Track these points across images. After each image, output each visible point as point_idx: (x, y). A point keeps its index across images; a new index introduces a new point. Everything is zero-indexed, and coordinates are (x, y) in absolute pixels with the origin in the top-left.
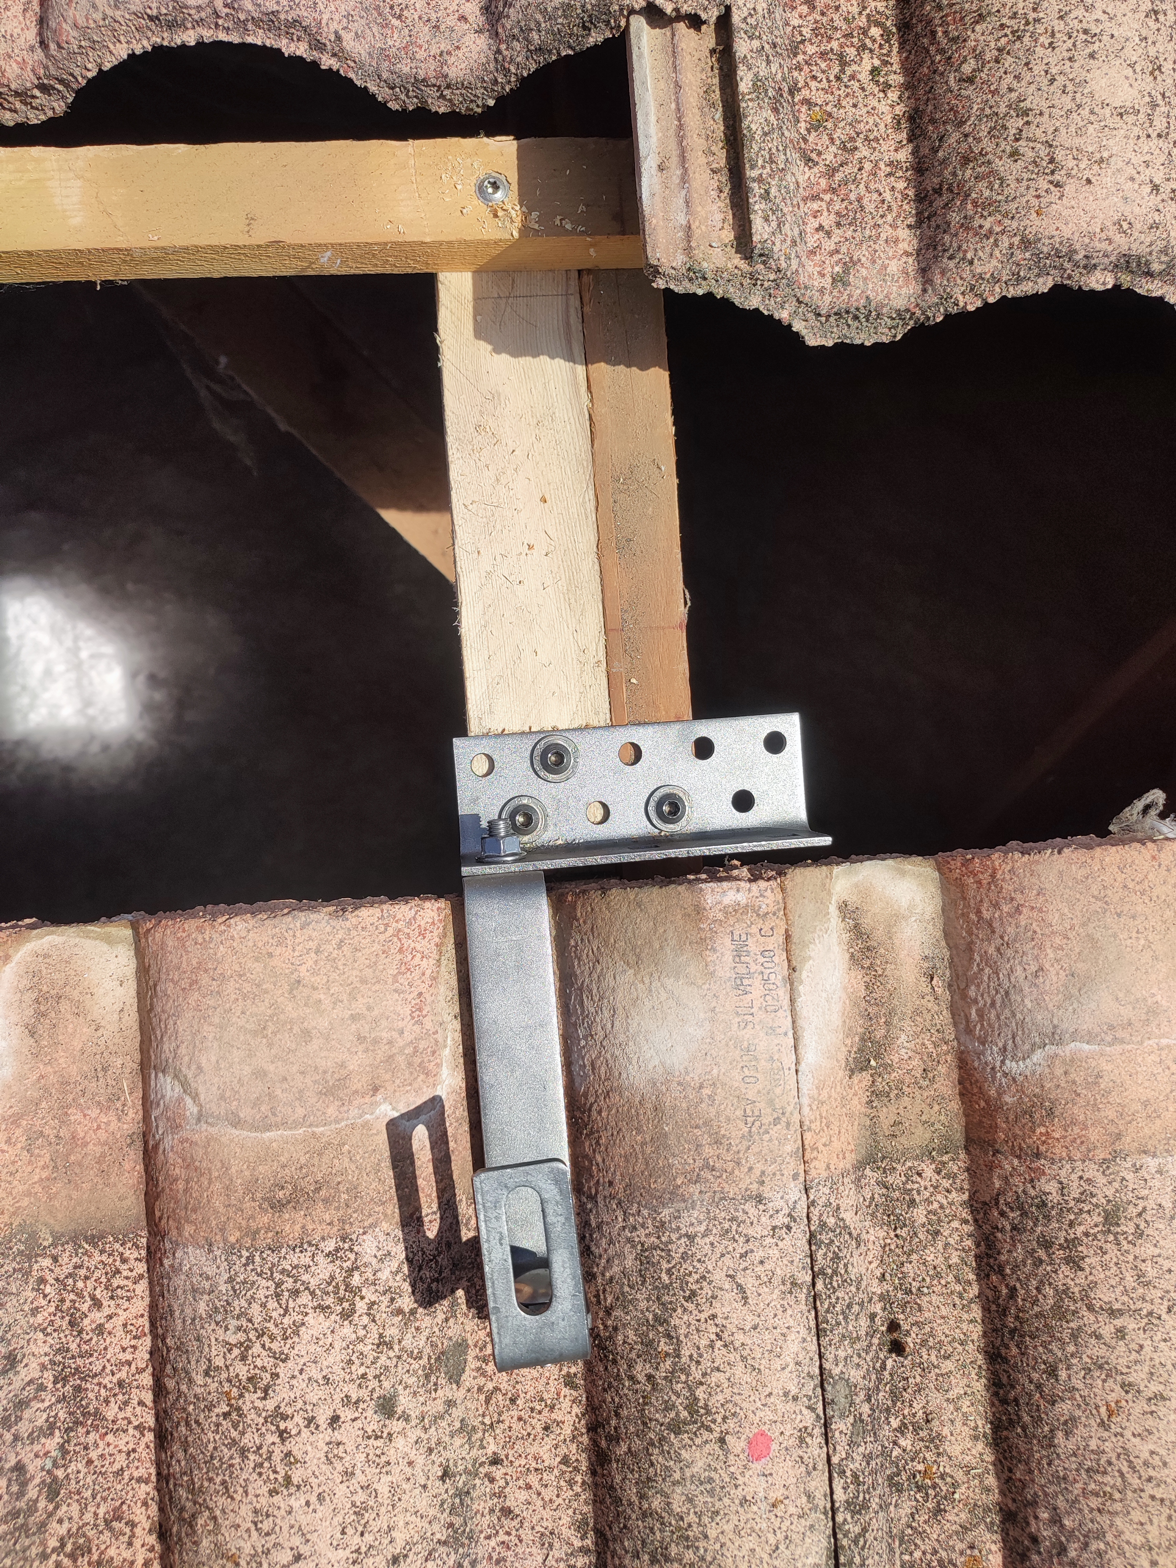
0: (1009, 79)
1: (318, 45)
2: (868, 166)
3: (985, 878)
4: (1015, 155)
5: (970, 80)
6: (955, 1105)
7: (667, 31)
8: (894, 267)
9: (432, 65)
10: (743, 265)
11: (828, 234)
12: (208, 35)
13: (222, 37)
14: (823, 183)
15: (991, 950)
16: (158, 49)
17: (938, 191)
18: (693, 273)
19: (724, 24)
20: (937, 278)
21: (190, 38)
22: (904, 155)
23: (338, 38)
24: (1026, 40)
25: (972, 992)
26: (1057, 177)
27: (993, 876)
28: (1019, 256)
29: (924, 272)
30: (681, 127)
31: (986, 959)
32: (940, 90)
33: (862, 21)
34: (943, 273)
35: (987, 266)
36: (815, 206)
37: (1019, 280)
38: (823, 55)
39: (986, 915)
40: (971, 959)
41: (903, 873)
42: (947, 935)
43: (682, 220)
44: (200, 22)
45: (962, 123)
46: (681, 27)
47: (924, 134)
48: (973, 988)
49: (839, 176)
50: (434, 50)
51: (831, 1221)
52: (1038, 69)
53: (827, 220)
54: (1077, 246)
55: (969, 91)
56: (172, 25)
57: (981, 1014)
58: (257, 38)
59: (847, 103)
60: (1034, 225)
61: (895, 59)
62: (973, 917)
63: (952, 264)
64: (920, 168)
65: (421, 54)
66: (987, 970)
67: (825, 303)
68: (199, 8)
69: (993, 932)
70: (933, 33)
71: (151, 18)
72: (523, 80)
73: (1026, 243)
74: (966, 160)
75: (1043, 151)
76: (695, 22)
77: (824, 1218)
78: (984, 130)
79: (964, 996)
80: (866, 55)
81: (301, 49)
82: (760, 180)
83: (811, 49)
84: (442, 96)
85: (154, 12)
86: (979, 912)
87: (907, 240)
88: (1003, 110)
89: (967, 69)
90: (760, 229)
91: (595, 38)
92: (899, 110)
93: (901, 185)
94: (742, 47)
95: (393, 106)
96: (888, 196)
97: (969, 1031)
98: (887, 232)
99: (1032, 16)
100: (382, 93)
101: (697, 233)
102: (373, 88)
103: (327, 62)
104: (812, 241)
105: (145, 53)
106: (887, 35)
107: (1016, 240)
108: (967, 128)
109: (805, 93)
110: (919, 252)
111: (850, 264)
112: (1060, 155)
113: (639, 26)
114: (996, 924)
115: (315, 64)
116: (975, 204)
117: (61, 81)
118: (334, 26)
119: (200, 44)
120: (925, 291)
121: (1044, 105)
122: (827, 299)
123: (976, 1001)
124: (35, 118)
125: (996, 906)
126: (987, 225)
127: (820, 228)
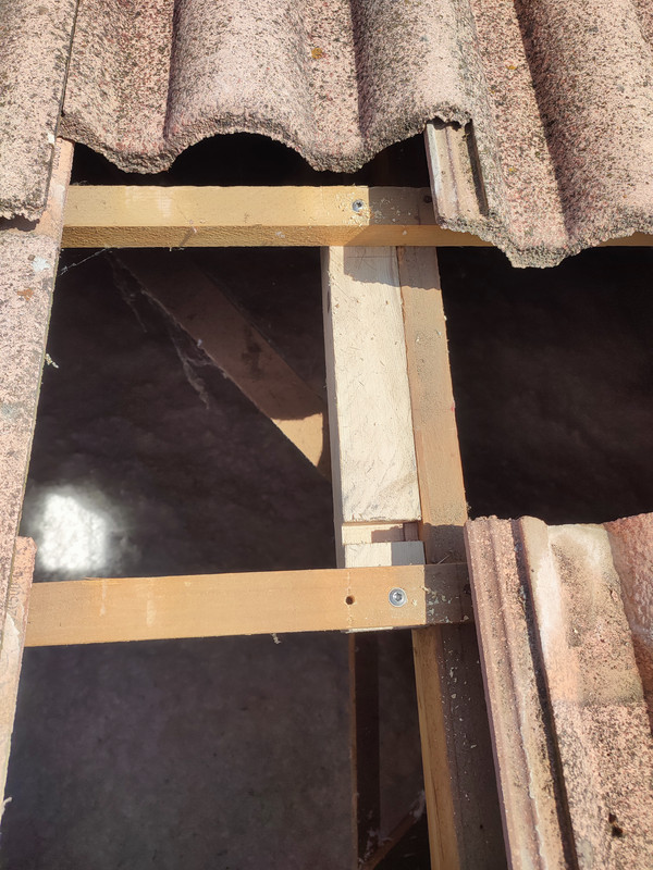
0: (603, 147)
1: (287, 136)
2: (537, 189)
3: (636, 529)
4: (609, 175)
5: (584, 150)
6: (635, 670)
7: (444, 130)
8: (554, 229)
9: (336, 148)
10: (484, 218)
11: (521, 215)
12: (240, 129)
13: (246, 130)
14: (517, 195)
15: (646, 570)
16: (217, 135)
17: (573, 196)
18: (460, 221)
19: (469, 127)
20: (577, 231)
21: (232, 130)
22: (554, 185)
23: (296, 133)
24: (609, 131)
25: (637, 597)
26: (631, 182)
27: (641, 526)
28: (617, 216)
29: (569, 230)
30: (452, 165)
31: (643, 576)
32: (569, 156)
33: (530, 135)
34: (579, 228)
35: (601, 223)
36: (514, 204)
37: (617, 229)
38: (512, 147)
39: (640, 550)
40: (634, 578)
41: (587, 532)
42: (616, 566)
43: (454, 200)
44: (237, 124)
45: (582, 167)
46: (450, 128)
47: (563, 175)
48: (637, 595)
49: (524, 193)
50: (337, 142)
51: (569, 730)
52: (616, 142)
53: (521, 210)
54: (645, 211)
55: (584, 154)
56: (226, 124)
57: (644, 609)
58: (261, 131)
59: (525, 165)
60: (623, 202)
61: (546, 148)
62: (632, 552)
63: (583, 224)
64: (562, 189)
65: (331, 144)
66: (645, 583)
67: (522, 244)
68: (238, 116)
69: (645, 559)
70: (564, 135)
71: (217, 121)
72: (376, 155)
73: (620, 210)
74: (585, 181)
75: (623, 173)
76: (456, 125)
77: (565, 726)
78: (593, 167)
79: (632, 600)
80: (532, 148)
81: (279, 137)
82: (490, 183)
83: (507, 145)
84: (338, 164)
85: (218, 118)
86: (635, 549)
87: (559, 218)
88: (601, 159)
89: (582, 146)
90: (492, 203)
91: (411, 134)
92: (550, 167)
93: (554, 196)
94: (478, 134)
95: (316, 168)
96: (548, 201)
97: (638, 622)
98: (549, 215)
99: (610, 123)
100: (312, 162)
101: (462, 204)
102: (308, 159)
103: (290, 144)
104: (514, 217)
105: (211, 137)
106: (541, 140)
107: (615, 209)
108: (585, 168)
109: (505, 161)
110: (565, 223)
111: (533, 227)
112: (631, 174)
113: (430, 127)
114: (647, 554)
115: (284, 145)
116: (592, 197)
117: (171, 152)
118: (295, 128)
119: (236, 133)
120: (570, 238)
121: (621, 156)
122: (523, 241)
123: (640, 602)
124: (155, 171)
125: (645, 544)
126: (599, 205)
127: (517, 213)
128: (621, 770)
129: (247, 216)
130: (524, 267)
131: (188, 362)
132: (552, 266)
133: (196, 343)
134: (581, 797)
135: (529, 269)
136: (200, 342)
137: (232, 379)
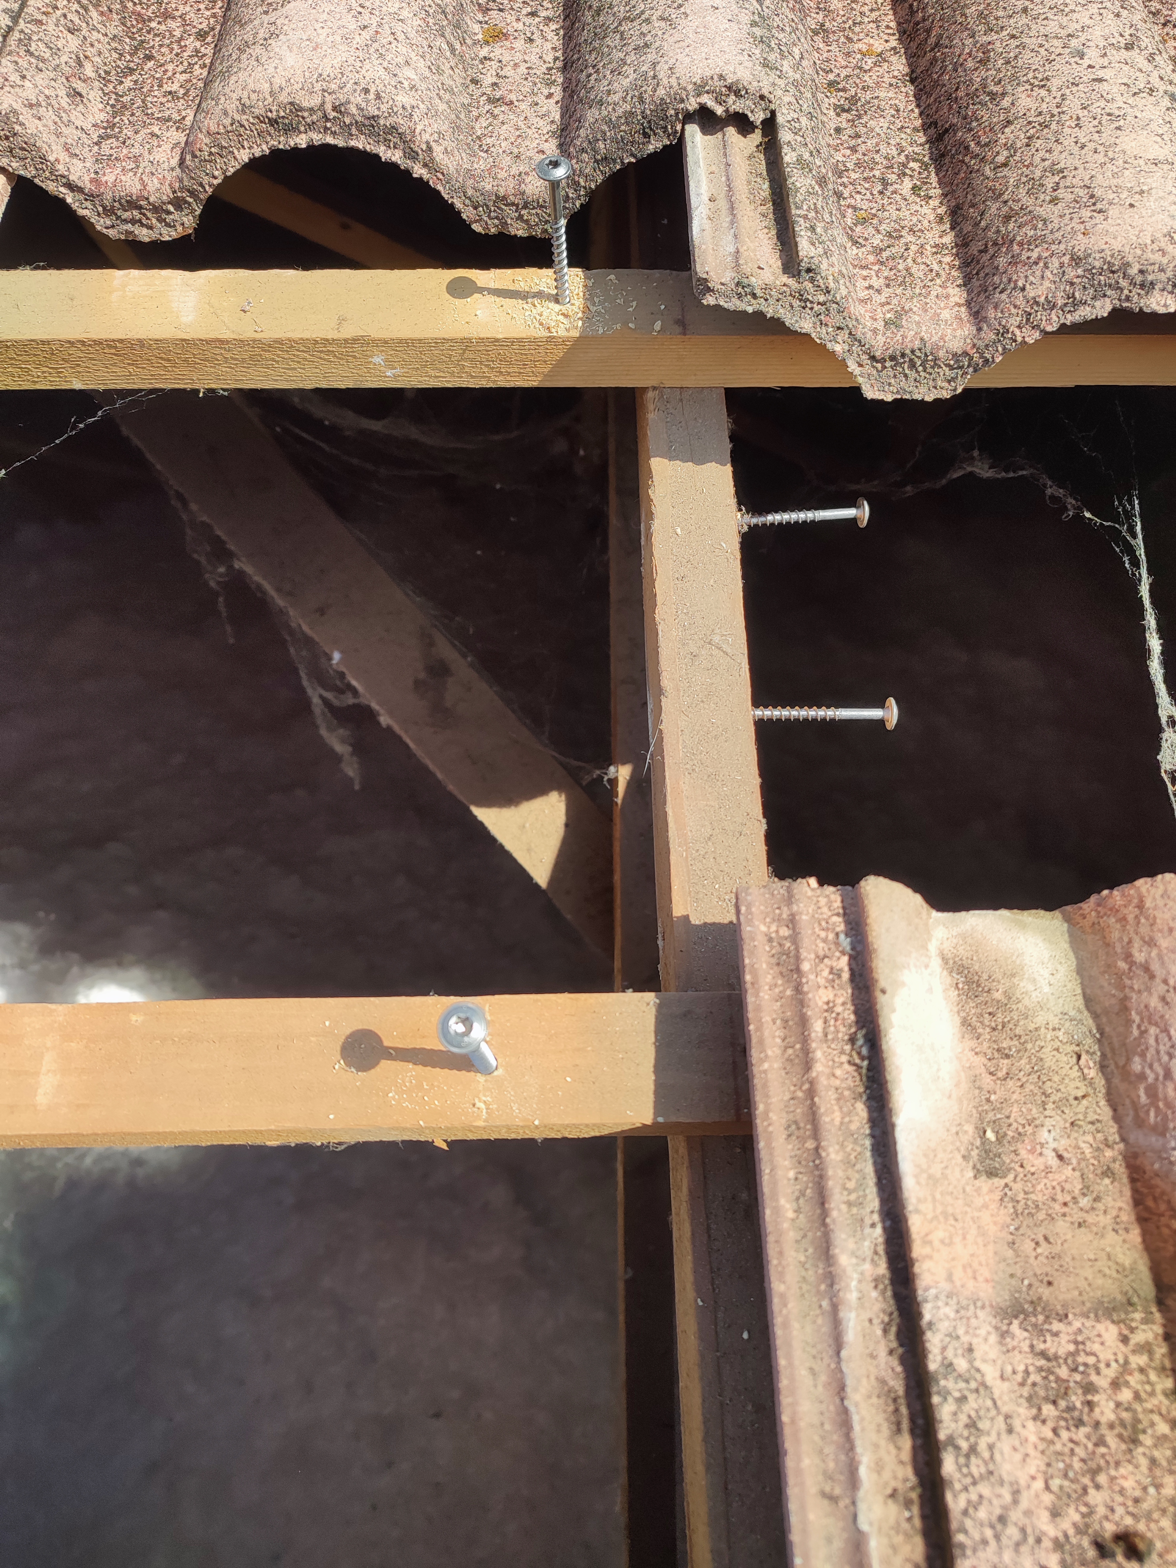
0: (1042, 154)
1: (412, 154)
2: (914, 248)
3: (1131, 913)
4: (1054, 201)
5: (1005, 165)
6: (1135, 1235)
7: (719, 135)
8: (946, 314)
9: (512, 183)
10: (791, 282)
11: (879, 291)
12: (317, 138)
13: (330, 140)
14: (871, 258)
15: (1154, 1002)
16: (276, 153)
17: (985, 251)
18: (742, 288)
19: (770, 125)
20: (991, 313)
21: (302, 141)
22: (948, 239)
23: (430, 148)
24: (1054, 126)
25: (1137, 1065)
26: (1099, 206)
27: (1141, 906)
28: (1071, 273)
29: (977, 316)
30: (730, 189)
31: (1149, 1017)
32: (977, 181)
33: (902, 158)
34: (996, 307)
35: (1040, 290)
36: (865, 273)
37: (1076, 304)
38: (865, 179)
39: (1139, 957)
40: (1129, 1022)
41: (1023, 926)
42: (1089, 1001)
43: (732, 249)
44: (311, 126)
45: (1001, 195)
46: (731, 131)
47: (965, 218)
48: (1137, 1059)
49: (885, 255)
50: (514, 171)
51: (962, 1364)
52: (1068, 142)
53: (877, 283)
54: (1130, 259)
55: (1005, 171)
56: (290, 129)
57: (1152, 1092)
58: (359, 143)
59: (892, 209)
60: (1081, 244)
61: (934, 179)
62: (1122, 965)
63: (1004, 296)
64: (963, 243)
65: (502, 174)
66: (1153, 1030)
67: (879, 344)
68: (311, 110)
69: (1152, 977)
70: (967, 148)
71: (273, 122)
72: (592, 194)
73: (1076, 260)
74: (1007, 218)
75: (1082, 192)
76: (742, 123)
77: (950, 1353)
78: (1022, 191)
79: (1125, 1072)
80: (907, 180)
81: (395, 156)
82: (805, 217)
83: (854, 176)
84: (520, 217)
85: (273, 115)
86: (1128, 957)
87: (957, 295)
88: (1038, 174)
89: (1000, 159)
90: (805, 248)
91: (654, 145)
92: (942, 210)
93: (948, 259)
94: (785, 136)
95: (476, 227)
96: (935, 267)
97: (1140, 1123)
98: (936, 290)
99: (1056, 111)
100: (468, 213)
101: (744, 254)
102: (458, 205)
103: (418, 171)
104: (863, 294)
105: (264, 156)
106: (924, 167)
107: (1066, 259)
108: (1006, 197)
109: (852, 202)
110: (968, 303)
111: (902, 312)
112: (1098, 192)
113: (694, 133)
114: (1155, 967)
115: (408, 173)
116: (1021, 244)
117: (192, 193)
118: (426, 137)
119: (311, 148)
120: (979, 329)
121: (1078, 163)
122: (881, 339)
123: (1142, 1077)
124: (168, 235)
125: (1151, 943)
126: (1035, 255)
127: (870, 287)
128: (1102, 1479)
129: (342, 320)
130: (889, 398)
131: (321, 696)
132: (946, 395)
133: (330, 659)
134: (989, 1533)
135: (900, 404)
136: (337, 656)
137: (397, 728)
